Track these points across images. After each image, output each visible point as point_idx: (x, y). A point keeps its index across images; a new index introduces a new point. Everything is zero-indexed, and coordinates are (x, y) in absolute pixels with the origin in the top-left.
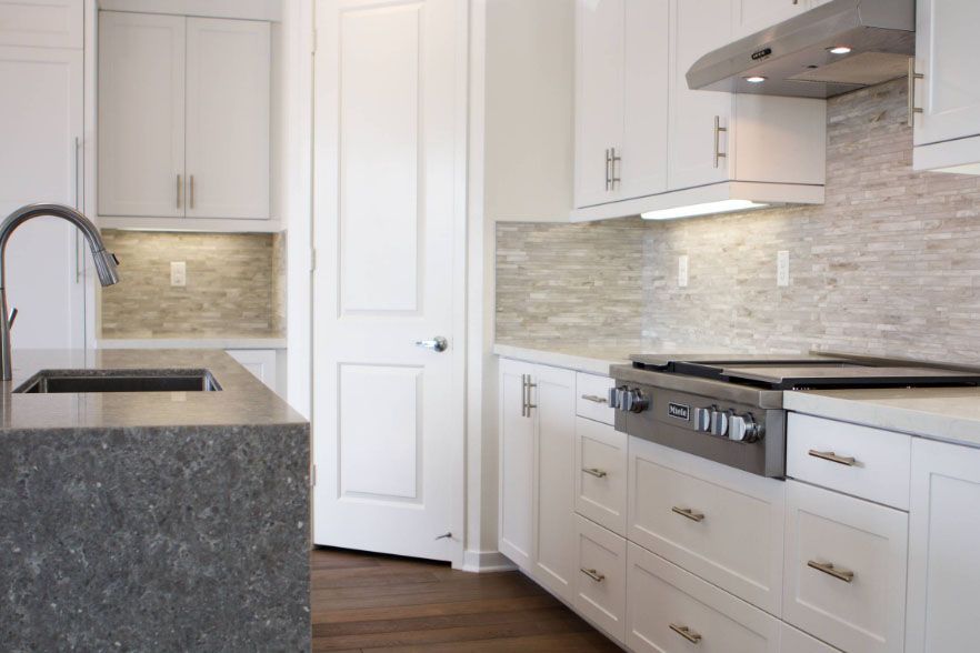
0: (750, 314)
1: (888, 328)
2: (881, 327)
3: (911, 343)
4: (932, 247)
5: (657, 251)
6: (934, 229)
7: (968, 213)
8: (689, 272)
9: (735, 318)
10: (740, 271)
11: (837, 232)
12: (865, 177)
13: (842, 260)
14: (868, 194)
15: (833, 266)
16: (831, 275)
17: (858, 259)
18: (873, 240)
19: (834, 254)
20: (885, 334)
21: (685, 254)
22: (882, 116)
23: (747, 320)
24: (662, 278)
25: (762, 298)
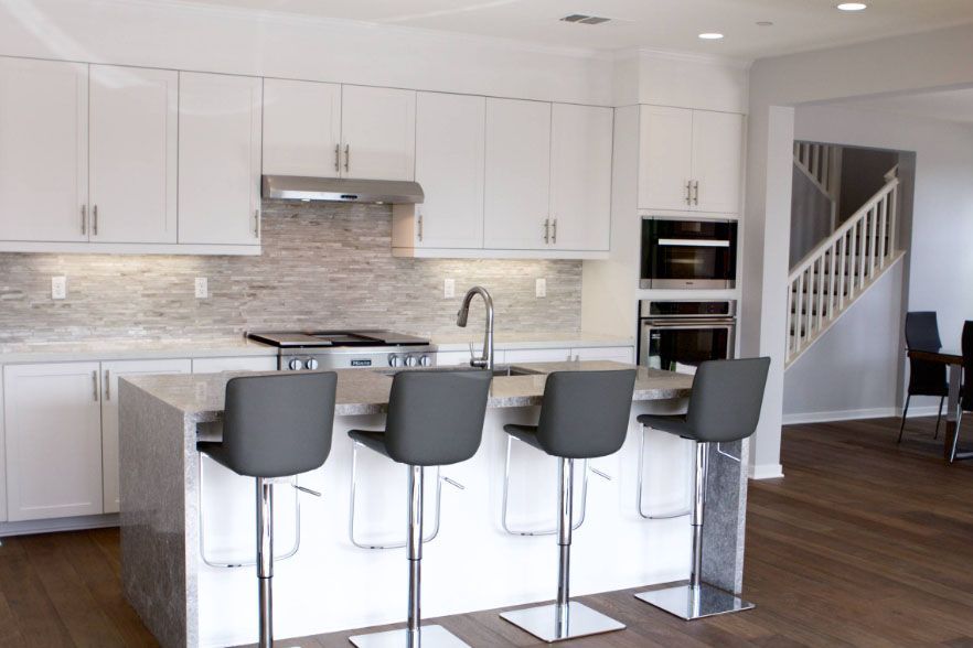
0: (161, 315)
1: (302, 317)
2: (296, 317)
3: (320, 323)
4: (333, 280)
5: (9, 272)
6: (335, 272)
7: (356, 267)
8: (67, 287)
9: (141, 317)
10: (145, 289)
11: (257, 269)
12: (281, 244)
13: (262, 284)
14: (284, 253)
15: (252, 287)
16: (252, 291)
17: (276, 284)
18: (288, 275)
19: (252, 281)
20: (299, 320)
21: (62, 275)
22: (295, 216)
23: (159, 319)
24: (19, 292)
25: (178, 305)
